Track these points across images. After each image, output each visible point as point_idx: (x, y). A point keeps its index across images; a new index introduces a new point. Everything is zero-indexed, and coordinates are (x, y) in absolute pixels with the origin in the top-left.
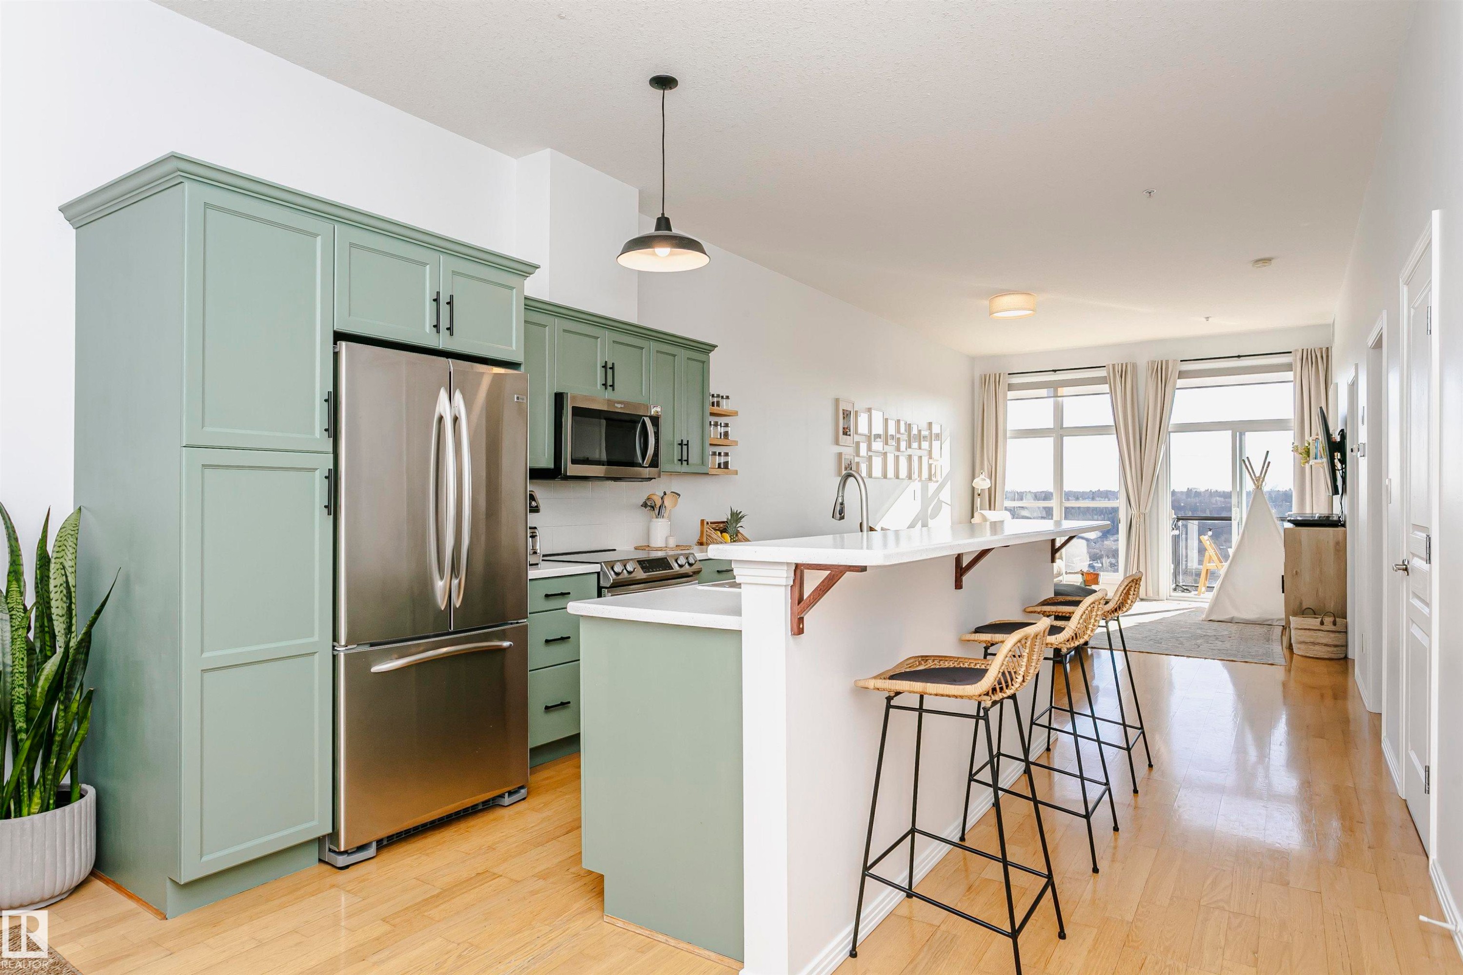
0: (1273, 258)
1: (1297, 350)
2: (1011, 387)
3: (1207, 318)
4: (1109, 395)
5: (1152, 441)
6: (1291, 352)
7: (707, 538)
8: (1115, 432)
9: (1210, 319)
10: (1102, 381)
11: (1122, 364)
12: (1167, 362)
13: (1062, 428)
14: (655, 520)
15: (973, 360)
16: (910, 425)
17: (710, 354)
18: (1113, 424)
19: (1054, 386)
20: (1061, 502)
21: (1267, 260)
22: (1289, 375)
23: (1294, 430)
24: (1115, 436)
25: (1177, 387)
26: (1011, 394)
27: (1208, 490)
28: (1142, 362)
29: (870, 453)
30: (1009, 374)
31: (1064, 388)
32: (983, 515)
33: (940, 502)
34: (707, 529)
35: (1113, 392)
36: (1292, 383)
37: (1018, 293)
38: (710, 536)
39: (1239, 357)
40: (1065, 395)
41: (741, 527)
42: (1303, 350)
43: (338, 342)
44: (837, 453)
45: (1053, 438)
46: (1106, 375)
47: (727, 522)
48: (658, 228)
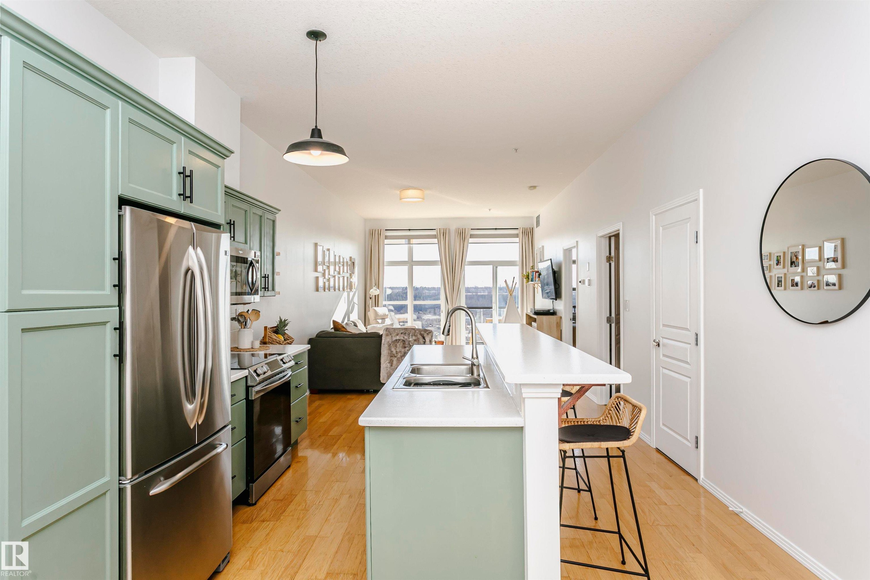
0: (537, 186)
1: (520, 228)
2: (386, 237)
3: (490, 209)
4: (437, 244)
5: (458, 270)
6: (518, 229)
7: (269, 339)
8: (440, 264)
9: (491, 210)
10: (434, 237)
11: (444, 229)
12: (465, 229)
13: (412, 261)
14: (243, 329)
15: (366, 220)
16: (344, 258)
17: (277, 215)
18: (440, 260)
19: (409, 238)
20: (412, 302)
21: (534, 187)
22: (517, 240)
23: (519, 266)
24: (440, 266)
25: (469, 242)
26: (386, 241)
27: (421, 287)
28: (453, 228)
29: (329, 276)
30: (386, 230)
31: (413, 240)
32: (375, 311)
33: (354, 303)
34: (269, 333)
35: (439, 243)
36: (518, 243)
37: (415, 189)
38: (270, 337)
39: (496, 229)
40: (413, 243)
41: (287, 329)
42: (523, 228)
43: (123, 207)
44: (315, 277)
45: (408, 266)
46: (436, 234)
47: (277, 326)
48: (312, 136)
